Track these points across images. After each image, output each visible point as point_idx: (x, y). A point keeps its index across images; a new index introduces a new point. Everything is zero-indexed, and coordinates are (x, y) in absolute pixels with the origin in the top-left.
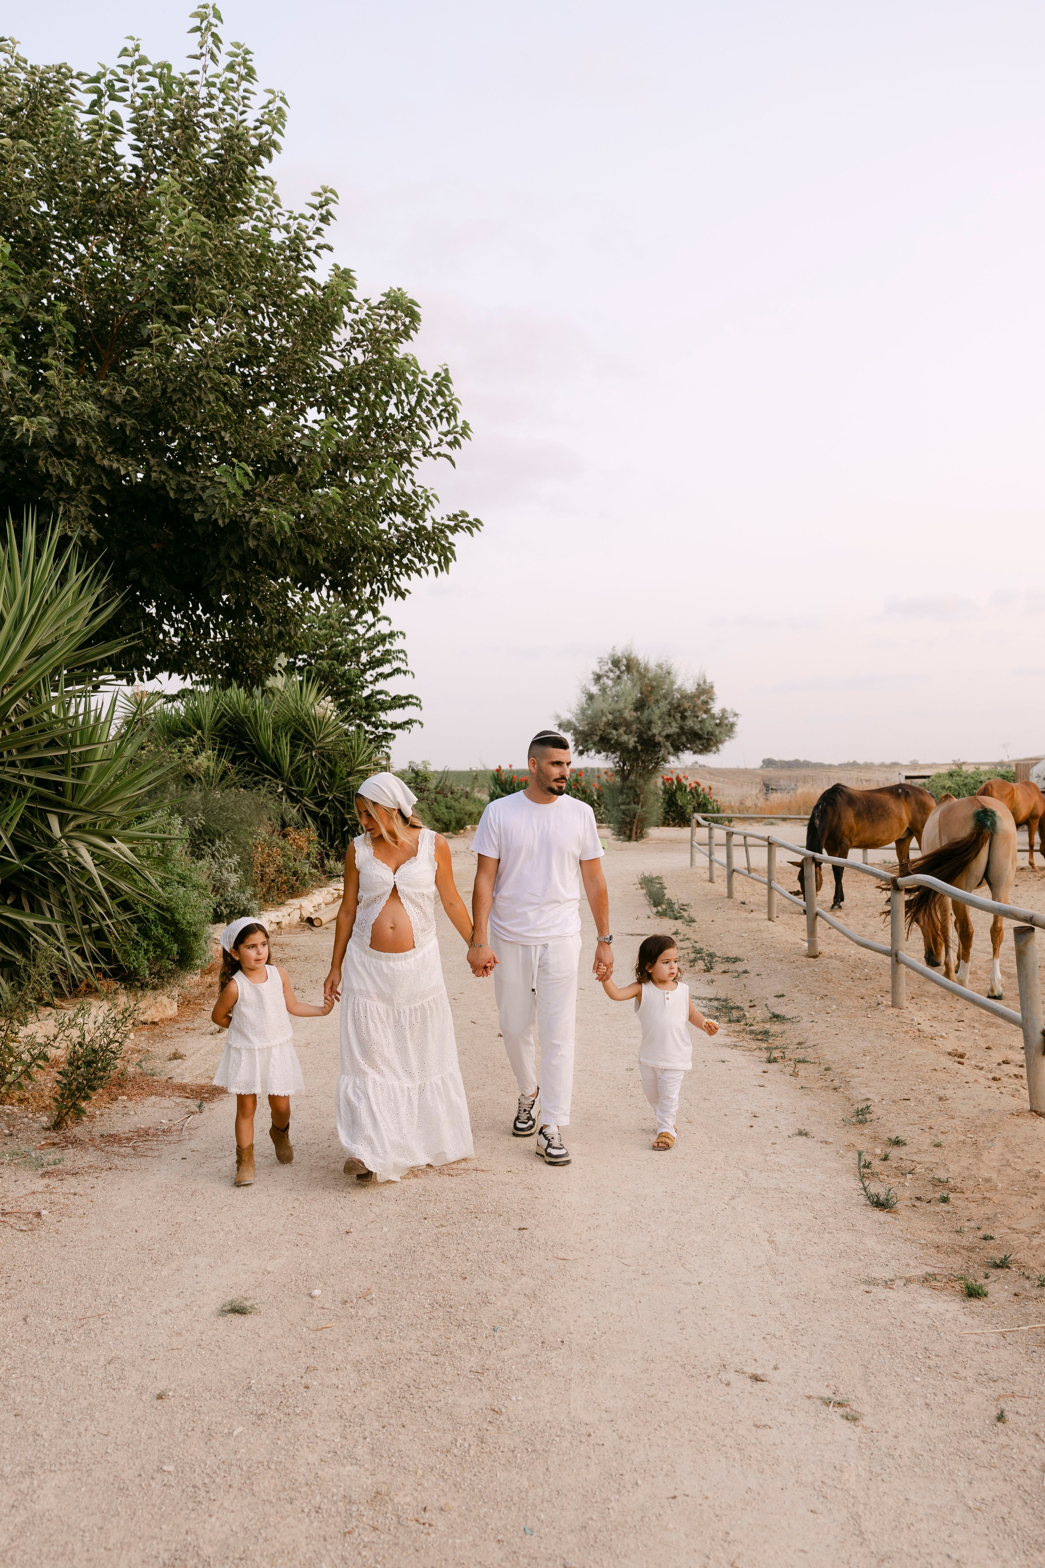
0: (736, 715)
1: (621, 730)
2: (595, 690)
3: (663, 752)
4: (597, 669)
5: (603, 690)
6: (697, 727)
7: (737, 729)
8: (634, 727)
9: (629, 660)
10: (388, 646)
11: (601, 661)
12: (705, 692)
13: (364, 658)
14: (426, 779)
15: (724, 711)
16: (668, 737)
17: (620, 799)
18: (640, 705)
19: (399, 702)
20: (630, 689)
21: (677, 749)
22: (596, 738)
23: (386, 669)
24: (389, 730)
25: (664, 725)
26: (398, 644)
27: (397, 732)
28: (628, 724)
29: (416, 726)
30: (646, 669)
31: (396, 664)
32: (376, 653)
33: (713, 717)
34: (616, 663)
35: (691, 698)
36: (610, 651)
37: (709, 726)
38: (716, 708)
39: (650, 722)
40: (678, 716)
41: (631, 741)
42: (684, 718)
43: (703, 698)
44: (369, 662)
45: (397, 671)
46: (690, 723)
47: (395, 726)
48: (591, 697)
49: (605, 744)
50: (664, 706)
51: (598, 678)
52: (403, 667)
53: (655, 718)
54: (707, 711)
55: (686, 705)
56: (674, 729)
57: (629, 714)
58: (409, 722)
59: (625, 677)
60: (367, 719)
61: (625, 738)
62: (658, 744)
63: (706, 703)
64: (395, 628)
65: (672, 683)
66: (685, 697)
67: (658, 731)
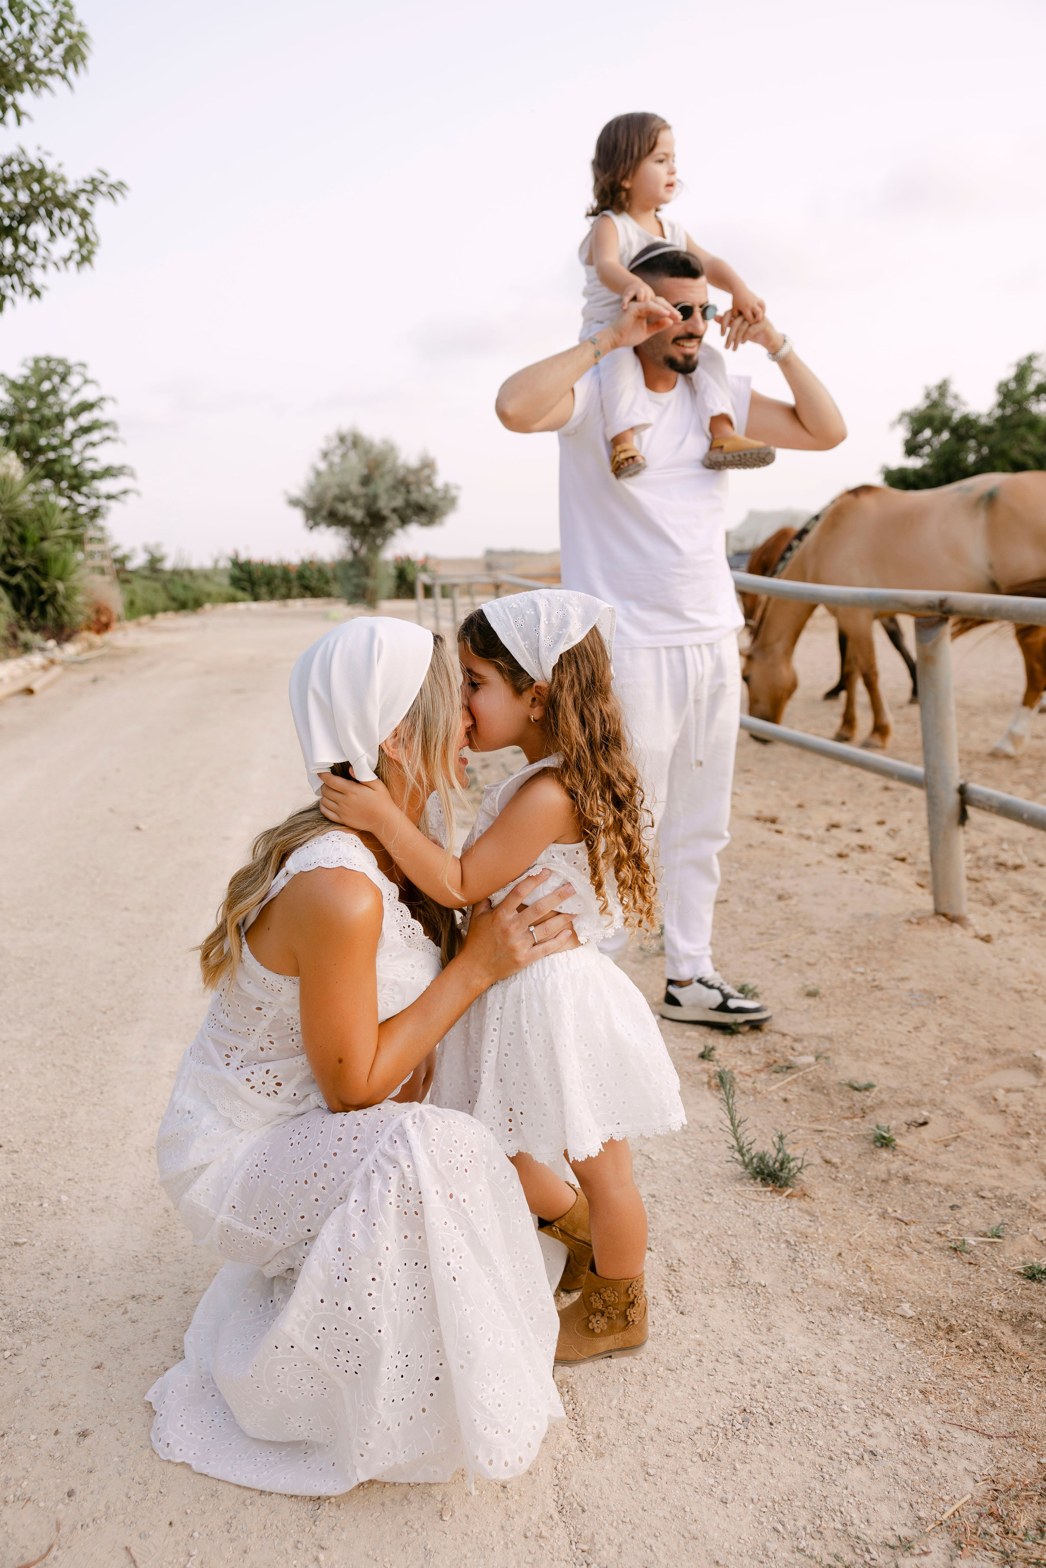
0: (458, 488)
1: (349, 504)
2: (322, 466)
3: (389, 525)
4: (323, 445)
5: (331, 465)
6: (421, 500)
7: (459, 502)
8: (361, 501)
9: (354, 437)
10: (94, 412)
11: (328, 439)
12: (428, 465)
13: (72, 425)
15: (446, 483)
16: (394, 510)
17: (352, 572)
18: (366, 481)
19: (111, 471)
20: (356, 464)
21: (404, 521)
22: (324, 513)
23: (95, 436)
24: (103, 502)
25: (391, 498)
26: (106, 411)
27: (112, 504)
28: (354, 499)
29: (131, 498)
30: (372, 445)
31: (105, 432)
32: (84, 421)
33: (436, 491)
34: (342, 439)
35: (417, 472)
37: (433, 499)
38: (439, 482)
39: (376, 496)
40: (403, 489)
41: (358, 514)
42: (408, 492)
43: (426, 472)
44: (78, 430)
45: (108, 438)
46: (415, 496)
47: (109, 497)
48: (318, 474)
49: (334, 518)
50: (389, 480)
51: (325, 455)
52: (112, 434)
53: (380, 492)
54: (430, 484)
55: (411, 478)
56: (399, 502)
57: (355, 488)
58: (125, 492)
59: (351, 453)
60: (78, 490)
61: (352, 512)
62: (385, 518)
63: (429, 477)
65: (396, 458)
66: (409, 471)
67: (385, 504)
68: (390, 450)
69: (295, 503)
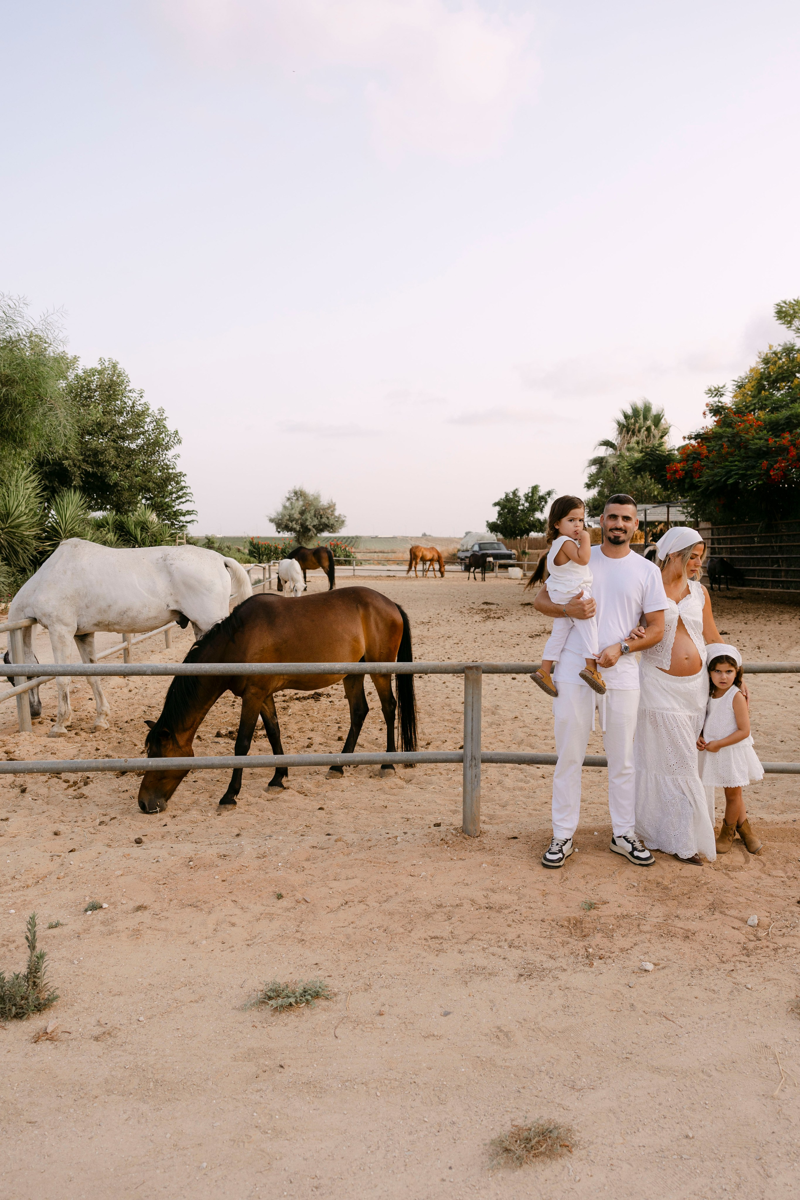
1: (294, 523)
2: (288, 504)
3: (311, 533)
4: (288, 496)
5: (291, 503)
6: (327, 522)
7: (346, 523)
8: (299, 522)
9: (301, 492)
10: (184, 491)
11: (289, 492)
12: (332, 507)
13: (174, 496)
14: (213, 543)
15: (340, 515)
16: (314, 526)
18: (302, 513)
19: (189, 513)
20: (300, 504)
21: (319, 531)
22: (284, 525)
23: (183, 500)
24: (185, 524)
25: (314, 521)
26: (188, 491)
27: (188, 524)
28: (297, 521)
29: (195, 522)
30: (309, 496)
31: (188, 498)
32: (180, 493)
33: (335, 518)
34: (296, 493)
35: (327, 509)
36: (293, 488)
37: (332, 521)
38: (337, 513)
39: (306, 520)
40: (319, 517)
41: (298, 528)
42: (322, 518)
43: (332, 509)
44: (177, 498)
45: (188, 500)
46: (324, 520)
47: (187, 522)
49: (287, 528)
50: (314, 512)
51: (288, 499)
52: (190, 499)
53: (309, 518)
54: (332, 515)
55: (323, 512)
56: (316, 522)
57: (297, 516)
58: (192, 521)
59: (300, 499)
60: (175, 519)
61: (295, 526)
62: (310, 530)
63: (332, 511)
64: (186, 485)
65: (318, 502)
66: (324, 509)
67: (309, 524)
68: (317, 498)
69: (272, 520)
